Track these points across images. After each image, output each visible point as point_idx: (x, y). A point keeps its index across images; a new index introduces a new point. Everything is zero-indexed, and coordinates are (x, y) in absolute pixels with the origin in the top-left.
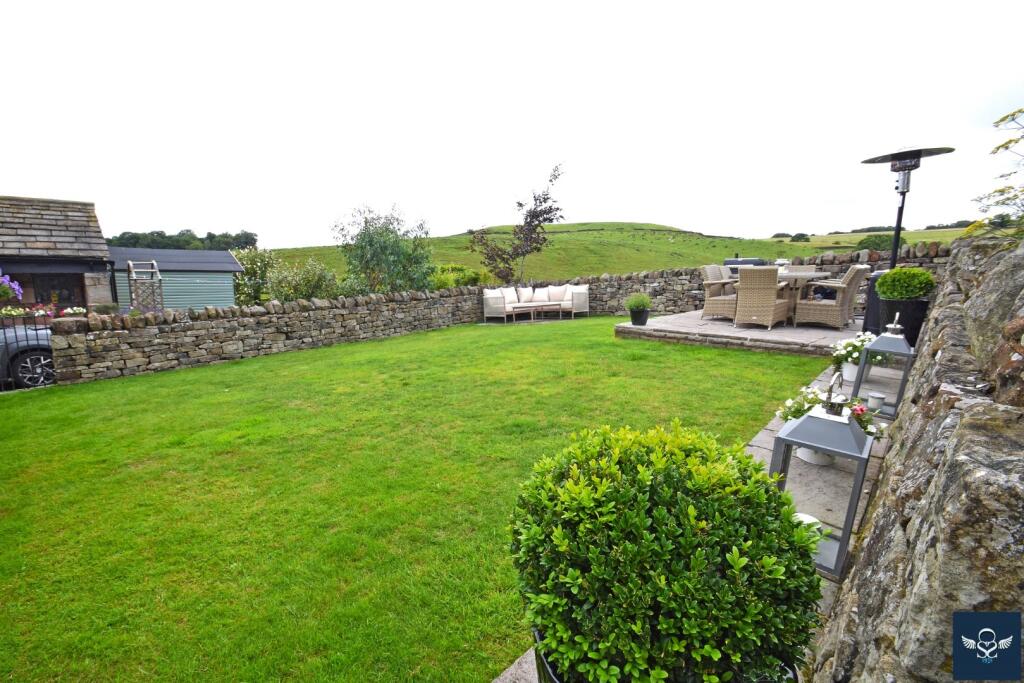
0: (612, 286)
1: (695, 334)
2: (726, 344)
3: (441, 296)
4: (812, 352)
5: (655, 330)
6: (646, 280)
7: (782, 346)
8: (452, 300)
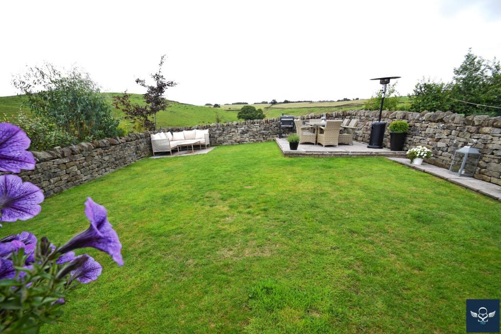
0: (219, 130)
2: (341, 155)
3: (127, 141)
5: (306, 152)
6: (238, 126)
7: (364, 154)
8: (134, 143)
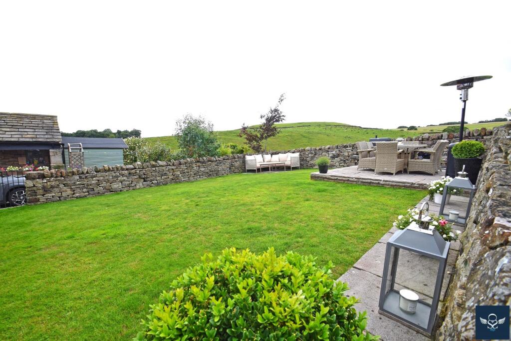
0: (312, 153)
1: (353, 178)
2: (370, 183)
3: (224, 159)
4: (417, 188)
5: (331, 176)
6: (329, 150)
7: (400, 184)
8: (229, 161)
